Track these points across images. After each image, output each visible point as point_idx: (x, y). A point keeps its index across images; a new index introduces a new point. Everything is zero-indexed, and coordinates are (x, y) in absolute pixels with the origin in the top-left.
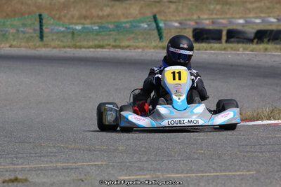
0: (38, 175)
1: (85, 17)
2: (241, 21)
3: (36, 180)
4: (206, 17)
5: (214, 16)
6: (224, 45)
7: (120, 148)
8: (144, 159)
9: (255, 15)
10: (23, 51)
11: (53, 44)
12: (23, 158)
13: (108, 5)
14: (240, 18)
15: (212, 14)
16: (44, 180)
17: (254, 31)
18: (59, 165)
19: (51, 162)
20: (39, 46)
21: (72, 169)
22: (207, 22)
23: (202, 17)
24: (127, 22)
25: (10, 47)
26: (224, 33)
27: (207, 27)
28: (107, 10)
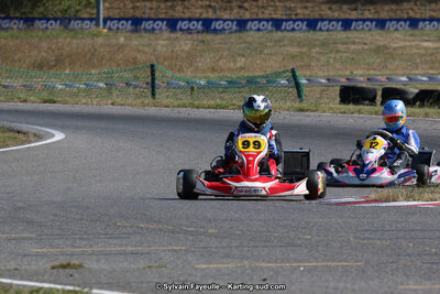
0: (98, 261)
1: (213, 70)
2: (404, 79)
3: (94, 266)
4: (361, 72)
5: (372, 72)
7: (210, 231)
8: (235, 245)
9: (422, 72)
10: (128, 110)
11: (165, 102)
12: (88, 239)
13: (243, 56)
14: (403, 75)
15: (368, 70)
16: (104, 267)
17: (417, 91)
18: (129, 248)
19: (120, 245)
20: (148, 105)
21: (142, 254)
22: (361, 79)
23: (355, 72)
24: (263, 77)
25: (113, 104)
26: (379, 93)
27: (359, 85)
28: (241, 62)
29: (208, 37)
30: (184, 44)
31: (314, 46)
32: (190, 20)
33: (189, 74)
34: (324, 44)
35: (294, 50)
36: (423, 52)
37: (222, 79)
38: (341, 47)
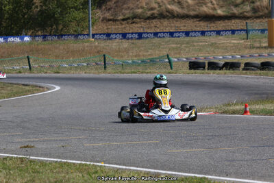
2: (221, 57)
4: (202, 55)
5: (207, 55)
6: (206, 71)
9: (229, 54)
17: (223, 63)
22: (202, 58)
23: (199, 55)
24: (158, 58)
25: (85, 73)
31: (183, 44)
36: (232, 45)
37: (139, 60)
38: (195, 44)
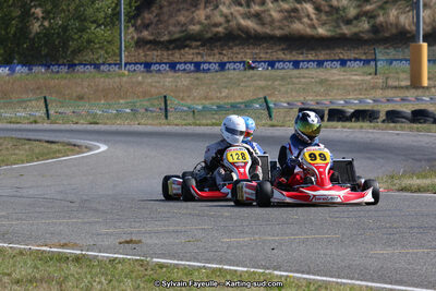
0: (151, 237)
1: (206, 98)
2: (342, 102)
3: (149, 241)
4: (311, 98)
5: (319, 98)
6: (326, 123)
7: (226, 214)
9: (354, 97)
10: (149, 128)
11: (176, 122)
13: (226, 88)
14: (341, 99)
15: (316, 96)
16: (156, 242)
17: (353, 111)
18: (171, 228)
19: (164, 226)
20: (164, 124)
21: (181, 232)
22: (312, 102)
23: (307, 98)
24: (242, 103)
25: (139, 124)
26: (326, 112)
27: (312, 107)
28: (225, 92)
29: (201, 75)
30: (184, 80)
31: (276, 80)
32: (185, 63)
33: (189, 102)
34: (283, 79)
35: (262, 83)
36: (353, 83)
37: (213, 104)
38: (295, 81)
